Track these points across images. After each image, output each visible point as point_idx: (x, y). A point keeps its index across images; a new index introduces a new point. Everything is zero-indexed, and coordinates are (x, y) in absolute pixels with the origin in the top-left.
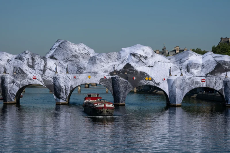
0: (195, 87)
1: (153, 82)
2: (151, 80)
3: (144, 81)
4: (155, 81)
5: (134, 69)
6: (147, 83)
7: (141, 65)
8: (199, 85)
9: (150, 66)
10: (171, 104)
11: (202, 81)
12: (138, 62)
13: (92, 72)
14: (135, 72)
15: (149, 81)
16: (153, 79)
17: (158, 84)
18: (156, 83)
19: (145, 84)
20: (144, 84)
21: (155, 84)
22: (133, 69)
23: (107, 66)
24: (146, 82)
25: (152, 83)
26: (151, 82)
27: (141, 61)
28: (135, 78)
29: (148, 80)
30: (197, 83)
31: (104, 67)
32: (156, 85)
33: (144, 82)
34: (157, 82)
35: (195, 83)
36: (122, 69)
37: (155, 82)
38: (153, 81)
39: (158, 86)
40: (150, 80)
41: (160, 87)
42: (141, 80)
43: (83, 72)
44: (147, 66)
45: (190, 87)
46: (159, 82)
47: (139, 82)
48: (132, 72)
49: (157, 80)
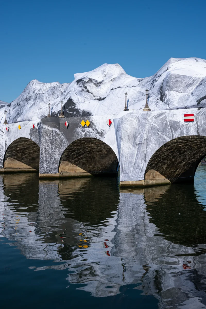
0: (170, 138)
1: (93, 130)
2: (91, 126)
3: (81, 128)
4: (97, 128)
5: (76, 108)
7: (86, 98)
8: (179, 131)
9: (100, 99)
11: (186, 121)
13: (25, 120)
14: (75, 113)
15: (87, 128)
16: (93, 124)
17: (101, 134)
18: (98, 133)
20: (82, 134)
21: (98, 135)
22: (74, 107)
23: (45, 107)
25: (92, 134)
26: (91, 129)
27: (86, 90)
28: (67, 124)
30: (174, 126)
31: (41, 110)
32: (98, 137)
33: (81, 132)
34: (99, 131)
35: (171, 127)
36: (61, 109)
37: (96, 129)
38: (94, 127)
39: (102, 139)
41: (105, 140)
42: (77, 127)
43: (18, 120)
44: (97, 98)
45: (160, 137)
46: (104, 130)
47: (75, 131)
48: (72, 113)
49: (100, 125)
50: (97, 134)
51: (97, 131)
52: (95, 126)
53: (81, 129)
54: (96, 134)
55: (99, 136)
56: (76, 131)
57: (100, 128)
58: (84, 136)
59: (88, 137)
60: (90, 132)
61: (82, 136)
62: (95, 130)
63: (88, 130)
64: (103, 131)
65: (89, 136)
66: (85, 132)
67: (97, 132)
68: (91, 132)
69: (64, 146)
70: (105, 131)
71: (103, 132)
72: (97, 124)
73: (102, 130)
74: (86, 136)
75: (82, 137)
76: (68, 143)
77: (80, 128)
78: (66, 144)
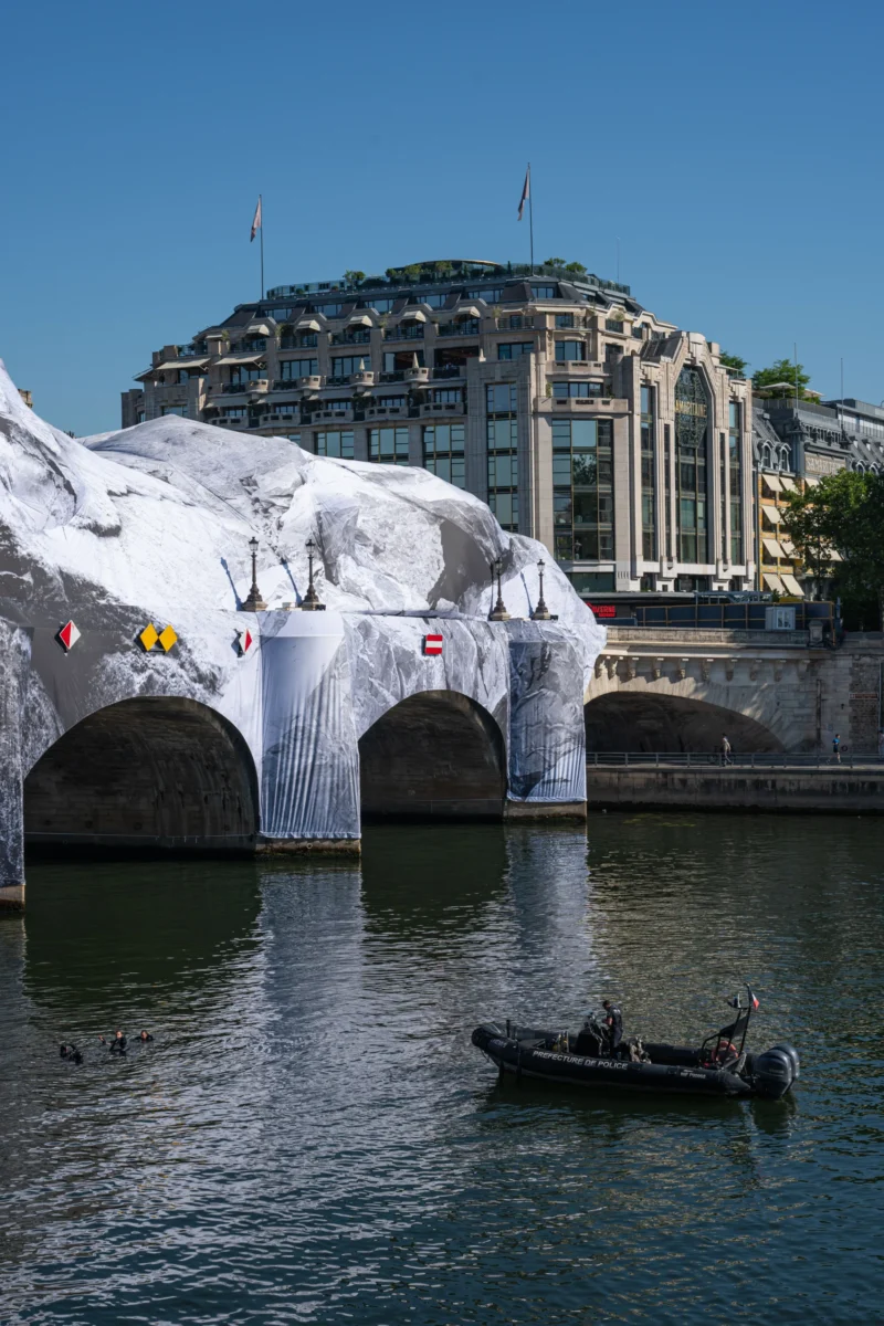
0: (396, 696)
1: (182, 666)
2: (175, 653)
3: (130, 657)
4: (196, 656)
5: (22, 552)
6: (150, 678)
8: (414, 677)
10: (268, 841)
11: (426, 651)
12: (44, 482)
14: (29, 578)
15: (159, 659)
16: (182, 642)
17: (212, 683)
18: (201, 679)
19: (137, 688)
20: (130, 683)
21: (197, 686)
22: (13, 547)
24: (142, 670)
25: (175, 680)
26: (172, 664)
27: (60, 481)
28: (75, 635)
29: (154, 653)
30: (405, 663)
32: (199, 692)
33: (127, 670)
34: (204, 669)
35: (398, 665)
37: (192, 664)
38: (184, 654)
39: (213, 703)
40: (167, 647)
41: (226, 705)
42: (112, 652)
44: (84, 522)
45: (376, 694)
46: (220, 669)
47: (98, 667)
48: (16, 576)
49: (206, 647)
50: (195, 681)
51: (197, 669)
52: (190, 651)
53: (129, 659)
54: (193, 684)
55: (204, 691)
56: (103, 668)
57: (206, 660)
58: (141, 688)
59: (161, 694)
60: (169, 673)
61: (134, 691)
62: (187, 666)
63: (162, 665)
64: (216, 672)
65: (164, 692)
66: (148, 672)
67: (194, 675)
68: (173, 676)
69: (38, 738)
70: (223, 671)
71: (218, 677)
72: (197, 641)
73: (213, 666)
74: (152, 688)
75: (134, 696)
76: (60, 725)
77: (123, 653)
78: (47, 728)
